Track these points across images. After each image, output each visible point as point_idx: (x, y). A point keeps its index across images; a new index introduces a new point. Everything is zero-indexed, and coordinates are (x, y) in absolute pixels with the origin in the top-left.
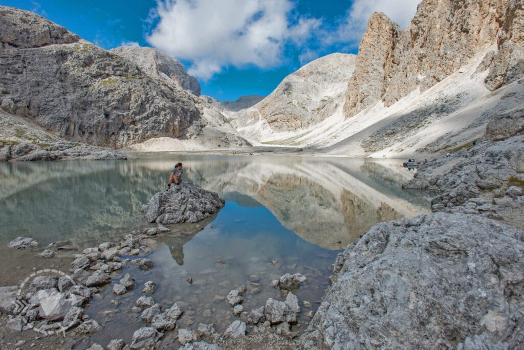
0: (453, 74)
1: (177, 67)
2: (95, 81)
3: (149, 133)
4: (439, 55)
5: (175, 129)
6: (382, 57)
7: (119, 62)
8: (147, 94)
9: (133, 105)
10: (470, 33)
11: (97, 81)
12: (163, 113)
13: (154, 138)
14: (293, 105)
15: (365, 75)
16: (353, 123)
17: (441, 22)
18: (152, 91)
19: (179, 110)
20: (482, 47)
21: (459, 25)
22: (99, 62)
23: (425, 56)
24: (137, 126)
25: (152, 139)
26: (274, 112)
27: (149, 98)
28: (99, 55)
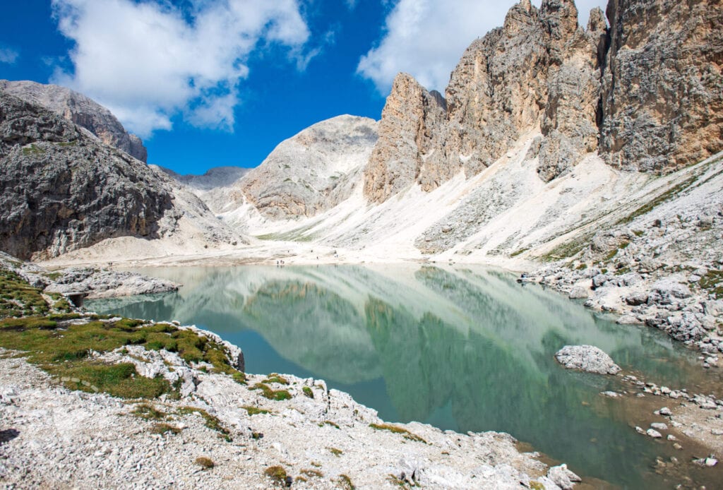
0: (502, 158)
1: (108, 120)
2: (9, 149)
3: (102, 230)
4: (483, 135)
5: (140, 223)
6: (412, 129)
7: (47, 119)
8: (96, 170)
9: (75, 188)
10: (513, 114)
11: (13, 148)
12: (121, 199)
13: (109, 239)
14: (291, 183)
15: (393, 148)
16: (385, 211)
17: (479, 95)
18: (103, 165)
19: (144, 194)
20: (526, 129)
21: (501, 103)
22: (14, 118)
23: (466, 134)
24: (82, 220)
25: (106, 241)
26: (265, 192)
27: (99, 176)
28: (14, 106)
